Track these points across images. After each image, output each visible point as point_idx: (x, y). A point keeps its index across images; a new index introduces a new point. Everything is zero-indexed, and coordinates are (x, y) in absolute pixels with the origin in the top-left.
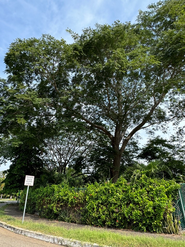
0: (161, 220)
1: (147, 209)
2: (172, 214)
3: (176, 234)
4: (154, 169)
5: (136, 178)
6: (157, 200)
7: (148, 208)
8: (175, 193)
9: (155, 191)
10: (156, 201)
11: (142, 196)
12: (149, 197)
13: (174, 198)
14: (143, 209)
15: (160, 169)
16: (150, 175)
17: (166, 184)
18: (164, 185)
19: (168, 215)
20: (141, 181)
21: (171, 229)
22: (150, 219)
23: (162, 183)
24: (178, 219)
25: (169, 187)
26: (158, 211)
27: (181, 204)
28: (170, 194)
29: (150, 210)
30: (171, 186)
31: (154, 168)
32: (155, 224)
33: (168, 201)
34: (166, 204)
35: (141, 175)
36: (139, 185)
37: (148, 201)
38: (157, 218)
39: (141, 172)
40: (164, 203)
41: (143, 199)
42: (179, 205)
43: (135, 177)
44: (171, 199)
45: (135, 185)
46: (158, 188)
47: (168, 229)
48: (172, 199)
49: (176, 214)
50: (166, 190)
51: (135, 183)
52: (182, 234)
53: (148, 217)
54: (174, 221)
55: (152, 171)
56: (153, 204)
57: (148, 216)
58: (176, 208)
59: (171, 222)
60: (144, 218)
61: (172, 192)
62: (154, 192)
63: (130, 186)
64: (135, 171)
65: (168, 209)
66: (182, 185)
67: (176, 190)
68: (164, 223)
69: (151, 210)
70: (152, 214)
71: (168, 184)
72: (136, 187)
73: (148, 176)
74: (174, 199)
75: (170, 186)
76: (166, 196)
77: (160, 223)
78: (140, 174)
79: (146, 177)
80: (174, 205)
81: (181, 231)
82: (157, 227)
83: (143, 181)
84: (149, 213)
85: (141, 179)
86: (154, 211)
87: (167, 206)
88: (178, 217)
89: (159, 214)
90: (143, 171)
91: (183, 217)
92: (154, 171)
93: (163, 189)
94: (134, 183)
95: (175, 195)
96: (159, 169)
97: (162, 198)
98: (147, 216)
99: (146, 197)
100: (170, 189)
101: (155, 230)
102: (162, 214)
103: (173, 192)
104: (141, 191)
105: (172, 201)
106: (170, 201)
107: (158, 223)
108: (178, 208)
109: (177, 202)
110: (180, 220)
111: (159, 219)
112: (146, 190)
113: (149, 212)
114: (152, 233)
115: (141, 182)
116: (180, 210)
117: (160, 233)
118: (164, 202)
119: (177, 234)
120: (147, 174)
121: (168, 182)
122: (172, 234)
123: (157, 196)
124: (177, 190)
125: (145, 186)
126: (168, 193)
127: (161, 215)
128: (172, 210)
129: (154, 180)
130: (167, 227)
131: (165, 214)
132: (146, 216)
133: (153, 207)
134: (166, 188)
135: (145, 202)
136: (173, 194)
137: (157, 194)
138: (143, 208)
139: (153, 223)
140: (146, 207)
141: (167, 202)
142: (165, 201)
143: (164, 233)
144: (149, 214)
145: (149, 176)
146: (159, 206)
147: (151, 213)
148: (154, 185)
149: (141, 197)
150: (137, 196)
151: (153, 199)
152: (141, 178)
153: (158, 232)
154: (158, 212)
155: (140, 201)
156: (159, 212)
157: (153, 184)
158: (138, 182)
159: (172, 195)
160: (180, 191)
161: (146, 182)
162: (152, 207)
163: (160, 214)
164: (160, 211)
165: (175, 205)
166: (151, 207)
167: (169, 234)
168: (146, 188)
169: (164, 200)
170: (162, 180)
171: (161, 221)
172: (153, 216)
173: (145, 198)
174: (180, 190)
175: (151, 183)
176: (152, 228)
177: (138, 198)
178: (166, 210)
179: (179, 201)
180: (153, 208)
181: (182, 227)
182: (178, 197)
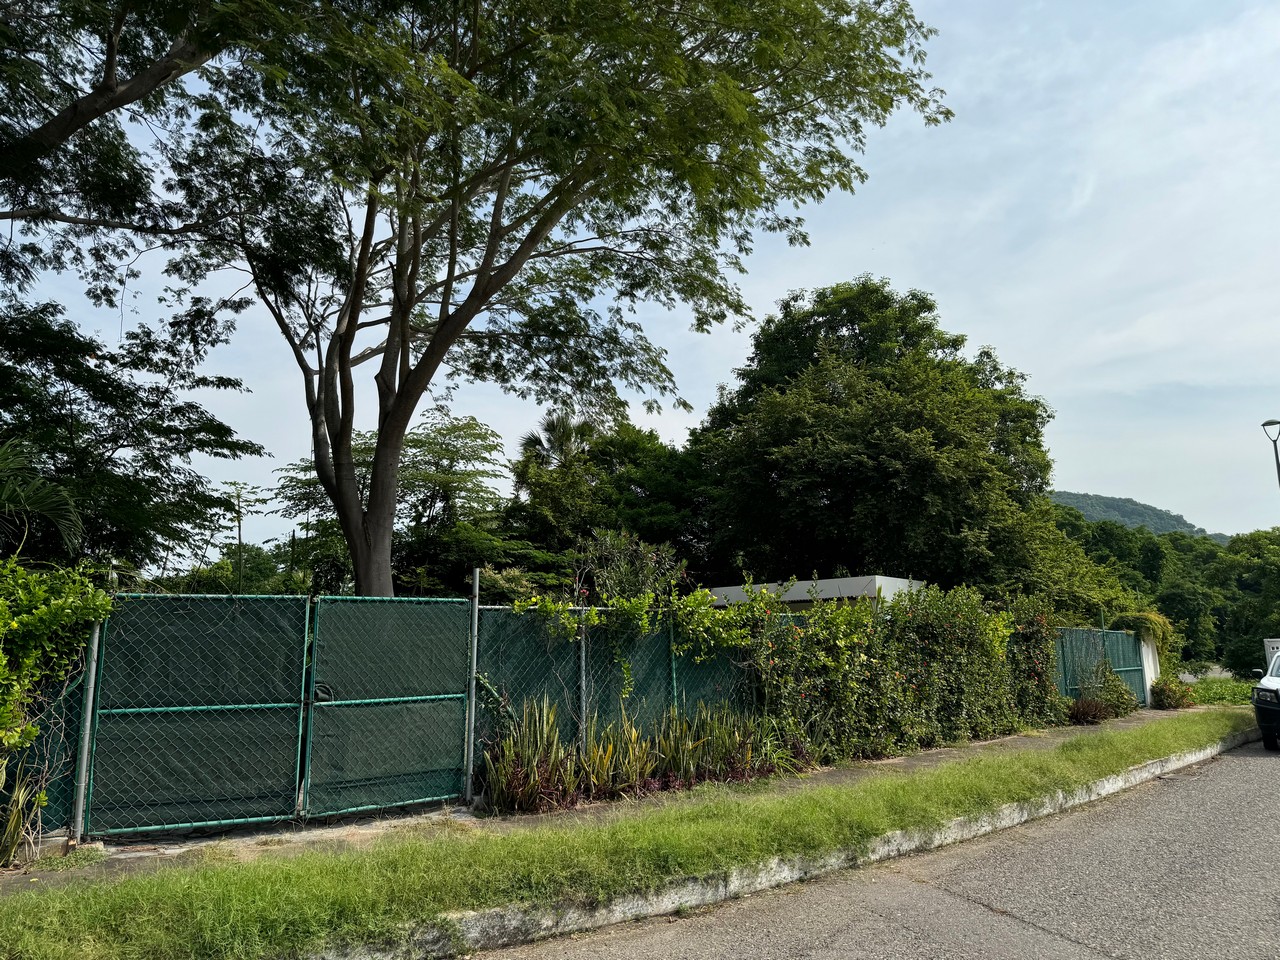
2: (10, 761)
8: (67, 644)
13: (52, 669)
24: (37, 782)
27: (81, 703)
28: (36, 648)
30: (52, 601)
33: (7, 689)
42: (70, 709)
49: (31, 758)
50: (15, 625)
52: (38, 857)
58: (45, 728)
67: (82, 627)
80: (33, 711)
81: (36, 843)
91: (74, 771)
95: (61, 654)
96: (5, 497)
106: (17, 687)
108: (56, 724)
109: (64, 693)
116: (67, 735)
119: (4, 865)
121: (44, 581)
126: (16, 645)
128: (12, 739)
134: (15, 614)
159: (44, 652)
160: (101, 634)
170: (4, 564)
174: (102, 629)
181: (46, 822)
182: (76, 666)
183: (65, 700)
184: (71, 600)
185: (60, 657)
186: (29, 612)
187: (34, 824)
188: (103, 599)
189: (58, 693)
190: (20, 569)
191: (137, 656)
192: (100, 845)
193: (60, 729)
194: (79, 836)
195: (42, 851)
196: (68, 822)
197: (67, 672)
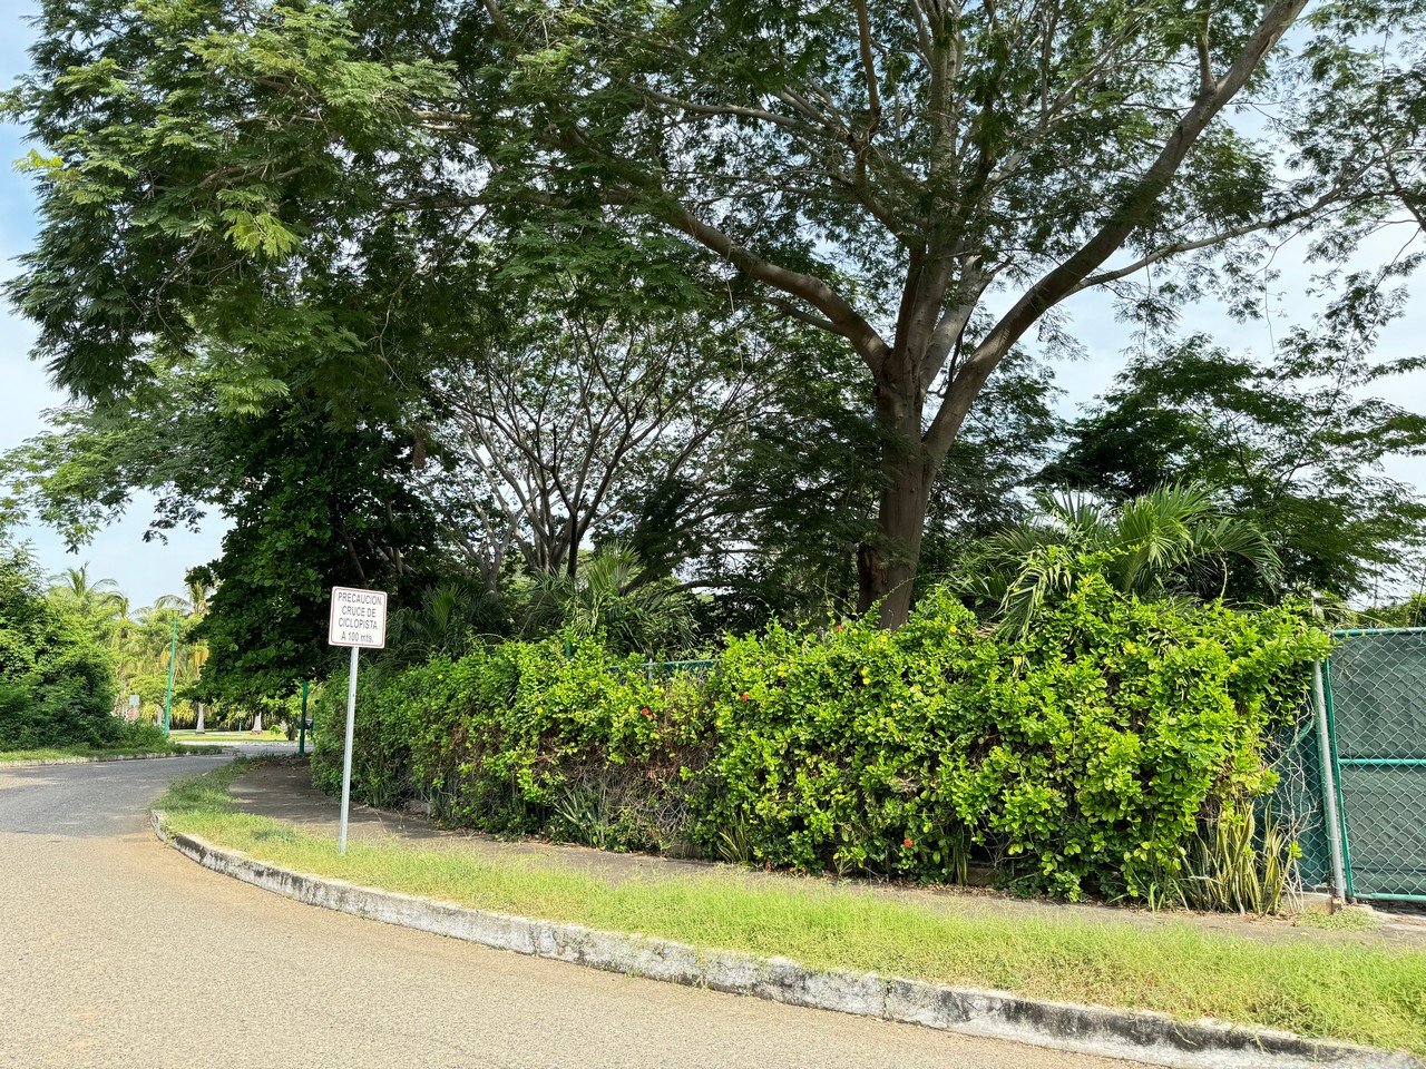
0: (1183, 836)
1: (1102, 778)
2: (1256, 807)
3: (1264, 909)
4: (1168, 543)
5: (1038, 596)
6: (1170, 728)
7: (1109, 772)
8: (1290, 687)
9: (1161, 674)
10: (1161, 730)
11: (1069, 702)
12: (1117, 711)
13: (1279, 714)
14: (1070, 779)
15: (1207, 542)
16: (1131, 577)
17: (1237, 629)
18: (1225, 637)
19: (1228, 813)
20: (1070, 616)
21: (1235, 887)
22: (1110, 833)
23: (1206, 628)
24: (1287, 831)
25: (1252, 650)
26: (1165, 790)
27: (1316, 749)
28: (1259, 691)
29: (1121, 780)
30: (1266, 642)
31: (1169, 533)
32: (1144, 857)
33: (1239, 732)
34: (1221, 749)
35: (1075, 577)
36: (1055, 638)
37: (1112, 735)
38: (1158, 828)
39: (1077, 562)
40: (1210, 741)
41: (1080, 722)
42: (1306, 756)
43: (1034, 588)
44: (1261, 720)
45: (1028, 641)
46: (1179, 660)
47: (1216, 885)
48: (1265, 723)
49: (1276, 804)
50: (1234, 668)
51: (1031, 629)
52: (1303, 911)
53: (1102, 824)
54: (1258, 846)
55: (1155, 552)
56: (1143, 749)
57: (1104, 819)
58: (1285, 775)
59: (1241, 848)
60: (1077, 825)
61: (1271, 682)
62: (1150, 678)
63: (997, 643)
64: (1035, 555)
65: (1234, 778)
66: (1341, 636)
67: (1302, 669)
68: (1195, 858)
69: (1127, 785)
70: (1129, 805)
71: (1253, 634)
72: (1039, 651)
73: (1119, 587)
74: (1280, 722)
75: (1260, 644)
76: (1230, 703)
77: (1170, 853)
78: (1067, 572)
79: (1110, 590)
80: (1270, 756)
81: (1298, 896)
82: (1150, 874)
83: (1087, 618)
84: (1109, 800)
85: (1074, 606)
86: (1144, 787)
87: (1229, 760)
88: (1287, 821)
89: (1171, 804)
90: (1093, 556)
91: (1324, 823)
92: (1163, 554)
93: (1211, 662)
94: (1024, 629)
95: (1285, 698)
96: (1198, 541)
97: (1203, 717)
98: (1093, 816)
99: (1098, 710)
100: (1259, 662)
101: (1139, 888)
102: (1191, 805)
103: (1278, 678)
104: (1070, 672)
105: (1260, 735)
106: (1248, 732)
107: (1159, 855)
108: (1295, 772)
109: (1297, 738)
110: (1300, 841)
111: (1170, 829)
112: (1098, 671)
113: (1112, 792)
114: (1115, 905)
115: (1068, 620)
116: (1309, 784)
117: (1165, 907)
118: (1215, 735)
119: (1271, 913)
120: (1115, 575)
121: (1253, 622)
122: (1238, 910)
123: (1168, 704)
124: (1308, 666)
125: (1096, 647)
126: (1240, 688)
127: (1187, 811)
128: (1254, 784)
129: (1159, 612)
130: (1212, 873)
131: (1213, 803)
132: (1087, 814)
133: (1141, 767)
134: (1233, 657)
135: (1086, 740)
136: (1279, 693)
137: (1173, 690)
138: (1070, 770)
139: (1127, 856)
140: (1096, 767)
141: (1231, 739)
142: (1221, 729)
143: (1192, 906)
144: (1108, 803)
145: (1128, 585)
146: (1180, 760)
147: (1120, 802)
148: (1158, 641)
149: (1068, 710)
150: (1040, 702)
151: (1139, 721)
152: (1073, 596)
153: (1156, 902)
154: (1167, 797)
155: (1057, 735)
156: (1172, 795)
157: (1152, 630)
158: (1049, 620)
159: (1268, 695)
160: (1324, 677)
161: (1105, 621)
162: (1129, 768)
163: (1177, 804)
164: (1177, 788)
165: (1277, 755)
166: (1126, 764)
167: (1223, 911)
168: (1101, 657)
169: (1211, 726)
170: (1211, 609)
171: (1182, 841)
172: (1133, 818)
173: (1093, 714)
174: (1323, 669)
175: (1134, 626)
176: (1121, 878)
177: (1042, 717)
178: (1223, 780)
179: (1305, 732)
180: (1138, 772)
181: (1304, 875)
182: (1303, 711)
183: (1299, 746)
184: (1284, 641)
185: (1285, 701)
186: (1245, 655)
187: (1292, 875)
188: (1319, 638)
189: (1290, 740)
190: (1228, 612)
191: (1370, 699)
192: (1368, 909)
193: (1300, 777)
194: (1342, 894)
195: (1306, 905)
196: (1329, 878)
197: (1295, 716)
